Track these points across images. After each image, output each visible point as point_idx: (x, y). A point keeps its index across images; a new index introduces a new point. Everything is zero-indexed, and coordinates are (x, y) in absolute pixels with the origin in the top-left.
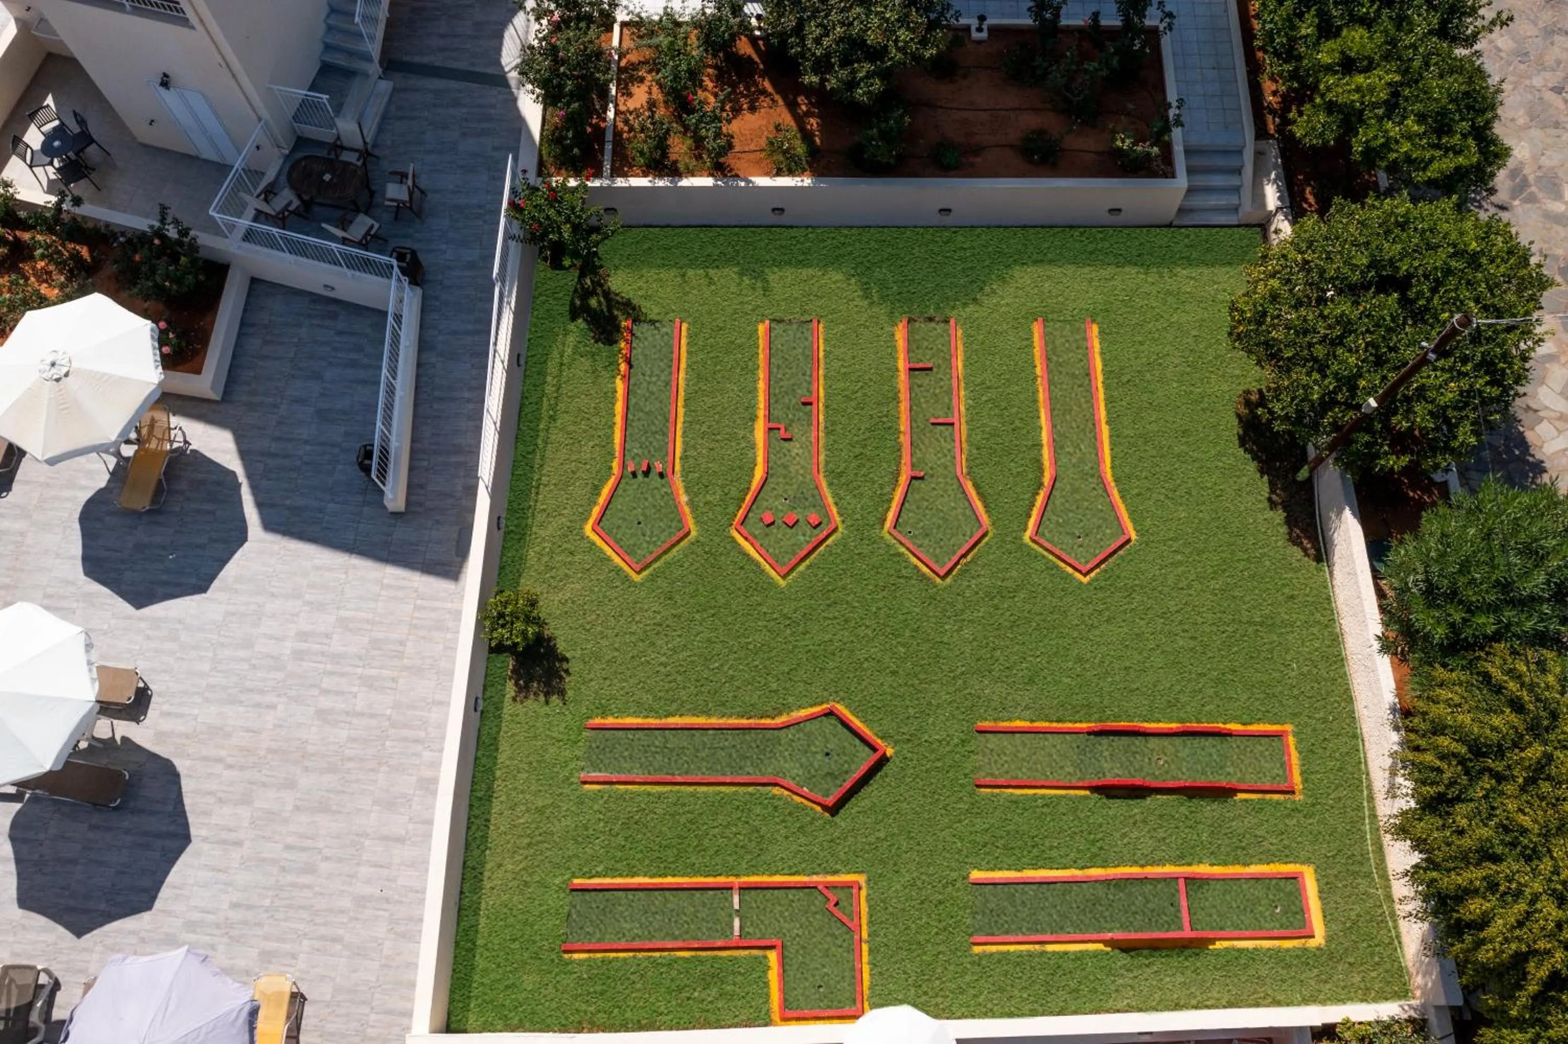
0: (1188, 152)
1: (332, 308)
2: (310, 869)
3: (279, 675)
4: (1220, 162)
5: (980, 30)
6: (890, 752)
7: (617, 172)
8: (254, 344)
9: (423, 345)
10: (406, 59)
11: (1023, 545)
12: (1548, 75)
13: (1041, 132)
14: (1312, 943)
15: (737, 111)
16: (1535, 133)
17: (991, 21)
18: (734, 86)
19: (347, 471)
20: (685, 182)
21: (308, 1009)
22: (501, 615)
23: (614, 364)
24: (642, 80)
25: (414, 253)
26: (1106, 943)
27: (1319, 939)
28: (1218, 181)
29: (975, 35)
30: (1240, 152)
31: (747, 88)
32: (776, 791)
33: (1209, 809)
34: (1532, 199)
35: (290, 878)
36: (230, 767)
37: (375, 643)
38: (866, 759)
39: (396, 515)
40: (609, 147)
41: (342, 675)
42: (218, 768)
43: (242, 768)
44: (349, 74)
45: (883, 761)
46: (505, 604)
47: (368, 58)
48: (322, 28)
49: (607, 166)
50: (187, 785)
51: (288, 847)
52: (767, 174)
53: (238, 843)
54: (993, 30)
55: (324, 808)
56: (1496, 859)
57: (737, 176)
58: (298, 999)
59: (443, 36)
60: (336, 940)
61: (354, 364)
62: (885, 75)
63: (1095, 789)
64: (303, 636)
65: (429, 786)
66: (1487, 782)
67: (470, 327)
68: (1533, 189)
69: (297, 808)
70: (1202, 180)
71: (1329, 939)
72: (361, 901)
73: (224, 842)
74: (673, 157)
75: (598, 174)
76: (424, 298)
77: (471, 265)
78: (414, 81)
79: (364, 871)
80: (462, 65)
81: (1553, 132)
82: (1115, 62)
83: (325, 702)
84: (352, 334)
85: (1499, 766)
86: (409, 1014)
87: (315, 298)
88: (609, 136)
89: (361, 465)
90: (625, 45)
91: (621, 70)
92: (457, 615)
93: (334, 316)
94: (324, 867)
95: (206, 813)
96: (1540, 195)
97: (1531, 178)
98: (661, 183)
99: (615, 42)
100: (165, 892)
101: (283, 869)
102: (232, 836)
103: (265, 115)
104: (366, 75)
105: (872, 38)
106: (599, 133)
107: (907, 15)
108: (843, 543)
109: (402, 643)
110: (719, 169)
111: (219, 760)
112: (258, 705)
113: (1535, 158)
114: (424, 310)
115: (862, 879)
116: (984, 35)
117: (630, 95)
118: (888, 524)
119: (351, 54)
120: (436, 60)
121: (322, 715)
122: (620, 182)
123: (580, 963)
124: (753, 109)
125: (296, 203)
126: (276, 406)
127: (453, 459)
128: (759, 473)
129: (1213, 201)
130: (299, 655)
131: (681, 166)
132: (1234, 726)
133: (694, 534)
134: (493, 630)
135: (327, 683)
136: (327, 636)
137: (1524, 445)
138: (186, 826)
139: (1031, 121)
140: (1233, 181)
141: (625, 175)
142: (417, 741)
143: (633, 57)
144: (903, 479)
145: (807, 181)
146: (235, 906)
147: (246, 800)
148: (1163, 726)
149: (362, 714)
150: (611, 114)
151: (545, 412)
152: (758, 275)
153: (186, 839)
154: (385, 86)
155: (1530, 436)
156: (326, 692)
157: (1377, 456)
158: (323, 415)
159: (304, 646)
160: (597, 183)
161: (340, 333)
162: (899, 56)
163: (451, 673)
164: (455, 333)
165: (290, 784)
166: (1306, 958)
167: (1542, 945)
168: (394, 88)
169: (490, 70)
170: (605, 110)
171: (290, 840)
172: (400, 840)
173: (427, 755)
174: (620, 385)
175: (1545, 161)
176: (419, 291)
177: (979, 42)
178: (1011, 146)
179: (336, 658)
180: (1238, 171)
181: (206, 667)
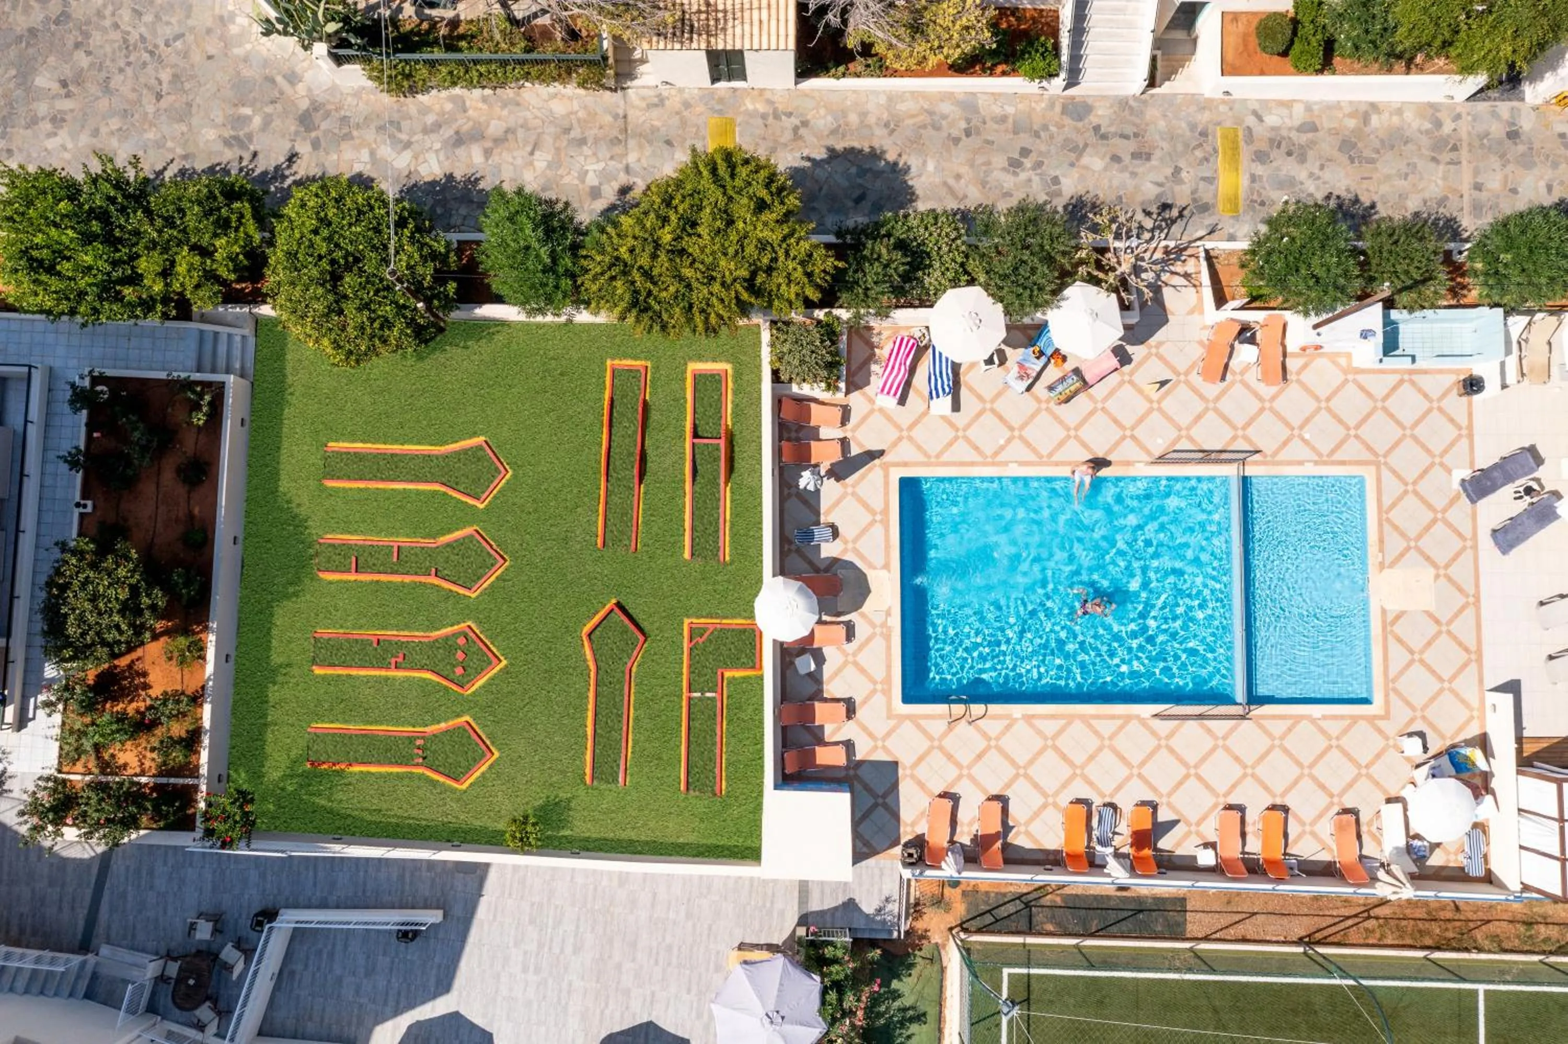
0: (199, 370)
1: (285, 975)
2: (669, 948)
3: (550, 982)
4: (208, 347)
5: (85, 506)
6: (614, 601)
7: (194, 772)
8: (311, 1027)
9: (323, 905)
10: (79, 937)
11: (487, 508)
12: (145, 101)
13: (179, 471)
14: (730, 372)
15: (146, 686)
16: (195, 121)
17: (78, 498)
18: (122, 689)
19: (413, 951)
20: (207, 723)
21: (747, 941)
22: (521, 840)
23: (340, 773)
24: (113, 756)
25: (256, 915)
26: (726, 485)
27: (728, 367)
28: (222, 349)
29: (89, 509)
30: (202, 332)
31: (125, 678)
32: (634, 670)
33: (654, 416)
34: (250, 137)
35: (674, 961)
36: (607, 1005)
37: (532, 921)
38: (619, 616)
39: (445, 916)
40: (172, 780)
41: (551, 940)
42: (607, 1012)
43: (608, 997)
44: (95, 976)
45: (619, 605)
46: (514, 837)
47: (83, 964)
48: (56, 999)
49: (190, 781)
50: (617, 1029)
51: (657, 962)
52: (203, 667)
53: (653, 994)
54: (84, 496)
55: (634, 945)
56: (691, 306)
57: (203, 688)
58: (742, 947)
59: (60, 909)
60: (710, 928)
61: (331, 955)
62: (150, 586)
63: (640, 482)
64: (525, 970)
65: (624, 879)
66: (651, 301)
67: (311, 873)
68: (241, 133)
69: (634, 960)
70: (221, 362)
71: (728, 361)
72: (689, 915)
73: (652, 1003)
74: (184, 735)
75: (196, 788)
76: (287, 907)
77: (263, 876)
78: (100, 929)
79: (672, 915)
80: (88, 893)
81: (194, 109)
82: (134, 418)
83: (569, 949)
84: (308, 958)
85: (644, 294)
86: (752, 879)
87: (277, 988)
88: (164, 780)
89: (412, 940)
90: (82, 770)
91: (103, 772)
92: (516, 868)
93: (292, 973)
94: (668, 939)
95: (634, 1015)
96: (247, 130)
97: (232, 133)
98: (206, 741)
99: (79, 777)
100: (680, 1034)
101: (669, 964)
102: (648, 999)
103: (136, 1032)
104: (97, 964)
105: (124, 594)
106: (157, 788)
107: (106, 569)
108: (479, 623)
109: (533, 904)
110: (196, 699)
111: (602, 1012)
112: (569, 992)
113: (216, 126)
114: (296, 906)
115: (687, 621)
116: (89, 503)
117: (125, 766)
118: (467, 593)
119: (78, 977)
120: (82, 914)
121: (577, 950)
122: (204, 770)
123: (728, 785)
124: (145, 674)
125: (208, 1004)
126: (361, 1006)
127: (408, 880)
128: (428, 675)
129: (237, 353)
130: (537, 970)
131: (191, 728)
132: (607, 396)
133: (467, 718)
134: (530, 845)
135: (557, 950)
136: (525, 953)
137: (433, 183)
138: (641, 1025)
139: (168, 476)
140: (223, 339)
141: (197, 767)
142: (595, 889)
143: (92, 764)
144: (437, 581)
145: (212, 638)
146: (689, 991)
147: (627, 993)
148: (605, 436)
149: (577, 927)
150: (144, 780)
151: (376, 818)
152: (274, 671)
153: (650, 1025)
154: (105, 950)
155: (428, 179)
156: (562, 951)
157: (447, 296)
158: (370, 972)
159: (532, 968)
160: (204, 788)
161: (306, 966)
162: (137, 577)
163: (554, 869)
164: (315, 884)
165: (619, 966)
166: (738, 375)
167: (733, 294)
168: (108, 943)
169: (95, 871)
170: (139, 783)
171: (652, 962)
172: (655, 895)
173: (605, 883)
174: (356, 769)
175: (219, 120)
176: (282, 911)
177: (94, 507)
178: (189, 492)
179: (541, 945)
180: (216, 334)
181: (543, 1029)
